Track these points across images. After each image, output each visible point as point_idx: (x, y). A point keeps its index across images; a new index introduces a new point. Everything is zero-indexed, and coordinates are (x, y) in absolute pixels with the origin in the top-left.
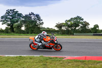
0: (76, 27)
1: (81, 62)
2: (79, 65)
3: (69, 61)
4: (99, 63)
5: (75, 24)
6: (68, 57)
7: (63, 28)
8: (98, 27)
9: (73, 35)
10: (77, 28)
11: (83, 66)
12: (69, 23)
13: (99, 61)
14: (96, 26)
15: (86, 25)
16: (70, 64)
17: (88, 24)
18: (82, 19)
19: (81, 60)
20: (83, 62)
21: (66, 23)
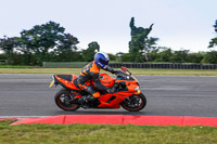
0: (47, 47)
1: (53, 128)
2: (47, 137)
3: (24, 128)
4: (94, 129)
5: (45, 39)
6: (23, 119)
7: (17, 50)
8: (98, 47)
9: (41, 65)
10: (50, 50)
11: (57, 137)
12: (31, 38)
13: (96, 125)
14: (94, 46)
15: (71, 43)
16: (27, 135)
17: (75, 40)
18: (62, 30)
19: (53, 125)
20: (58, 129)
21: (23, 38)
